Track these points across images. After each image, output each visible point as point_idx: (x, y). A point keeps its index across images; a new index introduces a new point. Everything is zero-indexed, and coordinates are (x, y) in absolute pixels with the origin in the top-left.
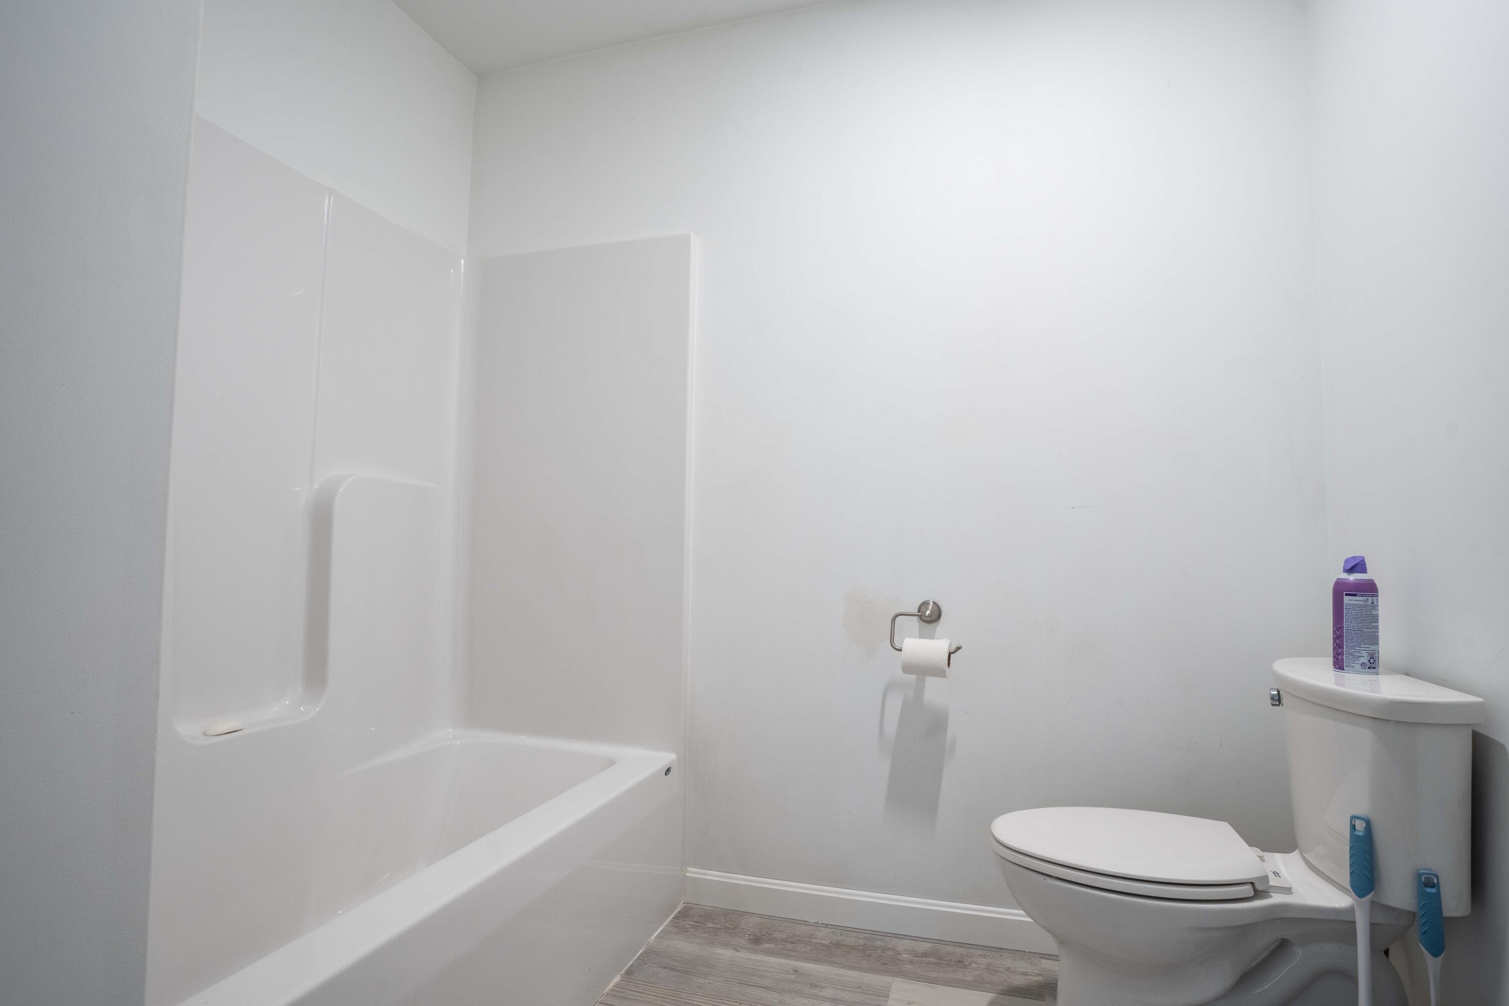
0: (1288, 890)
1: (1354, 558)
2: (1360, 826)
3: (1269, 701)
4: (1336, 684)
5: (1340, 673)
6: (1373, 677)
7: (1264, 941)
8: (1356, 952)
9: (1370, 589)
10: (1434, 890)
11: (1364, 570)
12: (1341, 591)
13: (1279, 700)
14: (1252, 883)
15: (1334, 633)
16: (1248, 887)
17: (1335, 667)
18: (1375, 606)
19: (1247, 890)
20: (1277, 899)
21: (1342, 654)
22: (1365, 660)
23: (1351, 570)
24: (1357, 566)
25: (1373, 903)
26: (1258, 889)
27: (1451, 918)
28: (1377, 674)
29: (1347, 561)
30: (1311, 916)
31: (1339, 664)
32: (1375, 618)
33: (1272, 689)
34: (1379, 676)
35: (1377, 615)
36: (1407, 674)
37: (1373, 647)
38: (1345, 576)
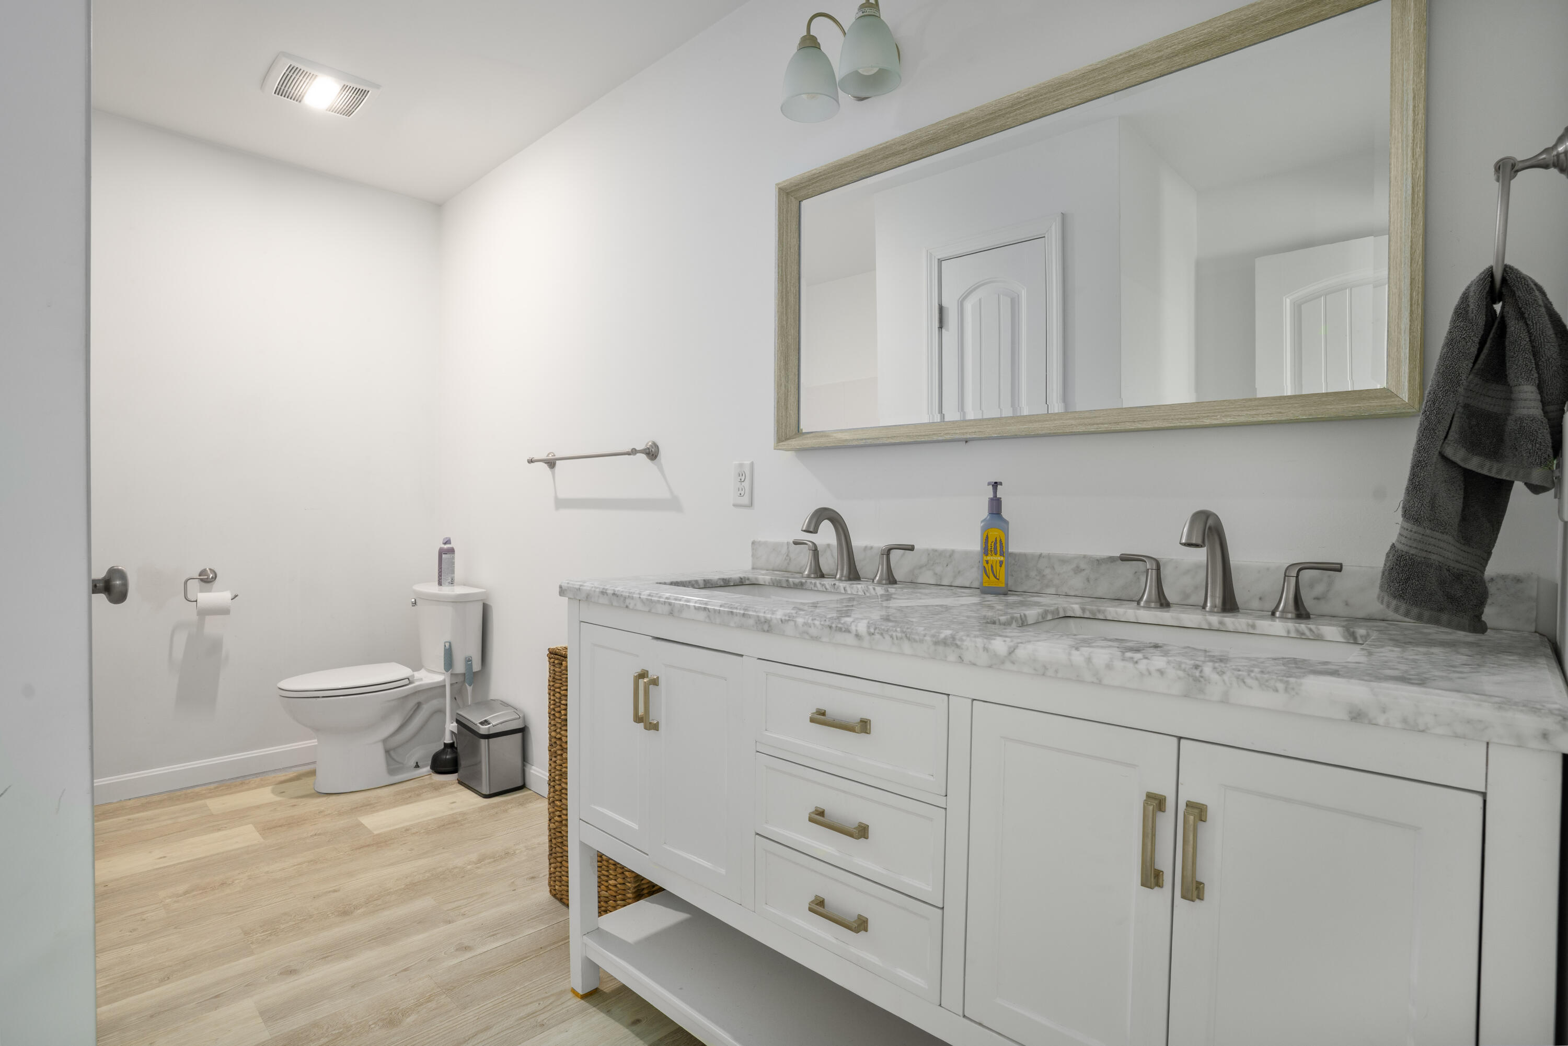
0: (421, 679)
1: (446, 538)
2: (447, 645)
3: (411, 605)
4: (439, 591)
5: (440, 587)
6: (452, 587)
7: (411, 704)
8: (446, 700)
9: (452, 551)
10: (470, 663)
11: (450, 543)
12: (442, 552)
13: (415, 603)
14: (408, 678)
15: (439, 574)
16: (407, 679)
17: (439, 585)
18: (453, 558)
19: (406, 681)
20: (417, 683)
21: (441, 579)
22: (450, 581)
23: (445, 544)
24: (447, 542)
25: (452, 674)
26: (410, 680)
27: (476, 672)
28: (454, 586)
29: (444, 539)
30: (434, 686)
31: (440, 584)
32: (453, 563)
33: (412, 599)
34: (455, 587)
35: (454, 562)
36: (465, 585)
37: (452, 575)
38: (443, 546)
